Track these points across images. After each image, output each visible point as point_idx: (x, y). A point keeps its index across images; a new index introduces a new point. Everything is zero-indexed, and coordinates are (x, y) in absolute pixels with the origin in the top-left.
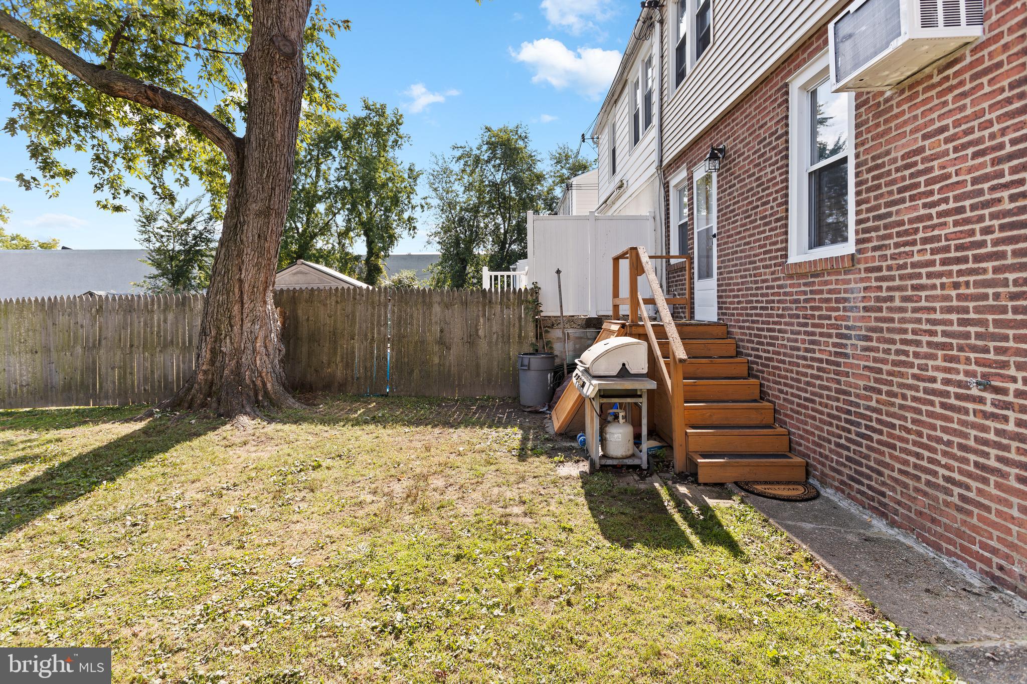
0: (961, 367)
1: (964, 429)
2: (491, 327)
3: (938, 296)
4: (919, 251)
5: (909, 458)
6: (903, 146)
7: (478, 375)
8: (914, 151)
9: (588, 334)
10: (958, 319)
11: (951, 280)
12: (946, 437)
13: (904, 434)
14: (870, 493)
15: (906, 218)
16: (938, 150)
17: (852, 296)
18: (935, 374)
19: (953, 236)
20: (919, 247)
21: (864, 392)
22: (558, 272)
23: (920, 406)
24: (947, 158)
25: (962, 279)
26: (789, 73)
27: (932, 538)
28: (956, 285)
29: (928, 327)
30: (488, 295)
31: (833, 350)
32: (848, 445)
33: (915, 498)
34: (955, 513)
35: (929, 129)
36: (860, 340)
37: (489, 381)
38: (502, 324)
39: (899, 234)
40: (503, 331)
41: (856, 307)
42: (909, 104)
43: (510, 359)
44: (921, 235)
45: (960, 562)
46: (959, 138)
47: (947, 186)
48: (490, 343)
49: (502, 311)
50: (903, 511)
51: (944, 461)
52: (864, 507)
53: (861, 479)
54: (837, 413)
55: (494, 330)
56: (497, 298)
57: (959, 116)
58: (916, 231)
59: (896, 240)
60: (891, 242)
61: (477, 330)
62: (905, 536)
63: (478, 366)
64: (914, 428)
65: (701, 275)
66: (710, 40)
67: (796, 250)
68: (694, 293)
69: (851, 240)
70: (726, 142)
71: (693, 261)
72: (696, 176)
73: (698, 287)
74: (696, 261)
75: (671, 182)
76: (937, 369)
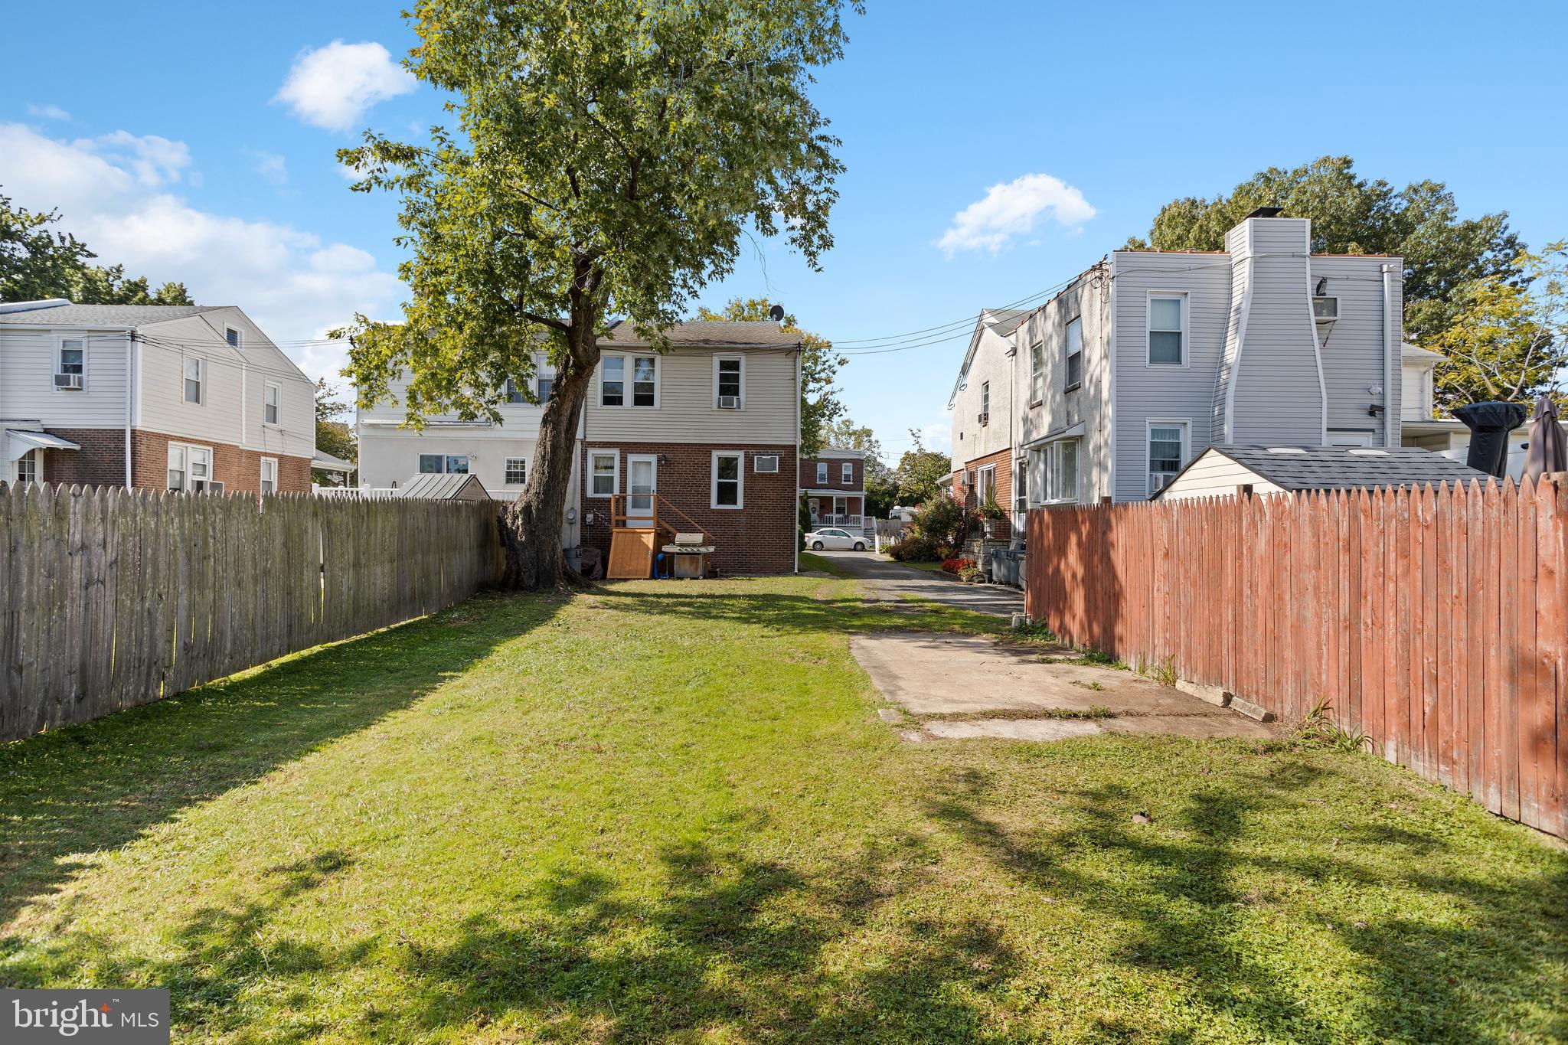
26: (714, 449)
65: (634, 506)
66: (652, 404)
67: (714, 505)
68: (624, 514)
69: (740, 505)
70: (668, 455)
71: (624, 498)
72: (632, 458)
73: (631, 512)
74: (629, 499)
75: (591, 451)
76: (766, 536)
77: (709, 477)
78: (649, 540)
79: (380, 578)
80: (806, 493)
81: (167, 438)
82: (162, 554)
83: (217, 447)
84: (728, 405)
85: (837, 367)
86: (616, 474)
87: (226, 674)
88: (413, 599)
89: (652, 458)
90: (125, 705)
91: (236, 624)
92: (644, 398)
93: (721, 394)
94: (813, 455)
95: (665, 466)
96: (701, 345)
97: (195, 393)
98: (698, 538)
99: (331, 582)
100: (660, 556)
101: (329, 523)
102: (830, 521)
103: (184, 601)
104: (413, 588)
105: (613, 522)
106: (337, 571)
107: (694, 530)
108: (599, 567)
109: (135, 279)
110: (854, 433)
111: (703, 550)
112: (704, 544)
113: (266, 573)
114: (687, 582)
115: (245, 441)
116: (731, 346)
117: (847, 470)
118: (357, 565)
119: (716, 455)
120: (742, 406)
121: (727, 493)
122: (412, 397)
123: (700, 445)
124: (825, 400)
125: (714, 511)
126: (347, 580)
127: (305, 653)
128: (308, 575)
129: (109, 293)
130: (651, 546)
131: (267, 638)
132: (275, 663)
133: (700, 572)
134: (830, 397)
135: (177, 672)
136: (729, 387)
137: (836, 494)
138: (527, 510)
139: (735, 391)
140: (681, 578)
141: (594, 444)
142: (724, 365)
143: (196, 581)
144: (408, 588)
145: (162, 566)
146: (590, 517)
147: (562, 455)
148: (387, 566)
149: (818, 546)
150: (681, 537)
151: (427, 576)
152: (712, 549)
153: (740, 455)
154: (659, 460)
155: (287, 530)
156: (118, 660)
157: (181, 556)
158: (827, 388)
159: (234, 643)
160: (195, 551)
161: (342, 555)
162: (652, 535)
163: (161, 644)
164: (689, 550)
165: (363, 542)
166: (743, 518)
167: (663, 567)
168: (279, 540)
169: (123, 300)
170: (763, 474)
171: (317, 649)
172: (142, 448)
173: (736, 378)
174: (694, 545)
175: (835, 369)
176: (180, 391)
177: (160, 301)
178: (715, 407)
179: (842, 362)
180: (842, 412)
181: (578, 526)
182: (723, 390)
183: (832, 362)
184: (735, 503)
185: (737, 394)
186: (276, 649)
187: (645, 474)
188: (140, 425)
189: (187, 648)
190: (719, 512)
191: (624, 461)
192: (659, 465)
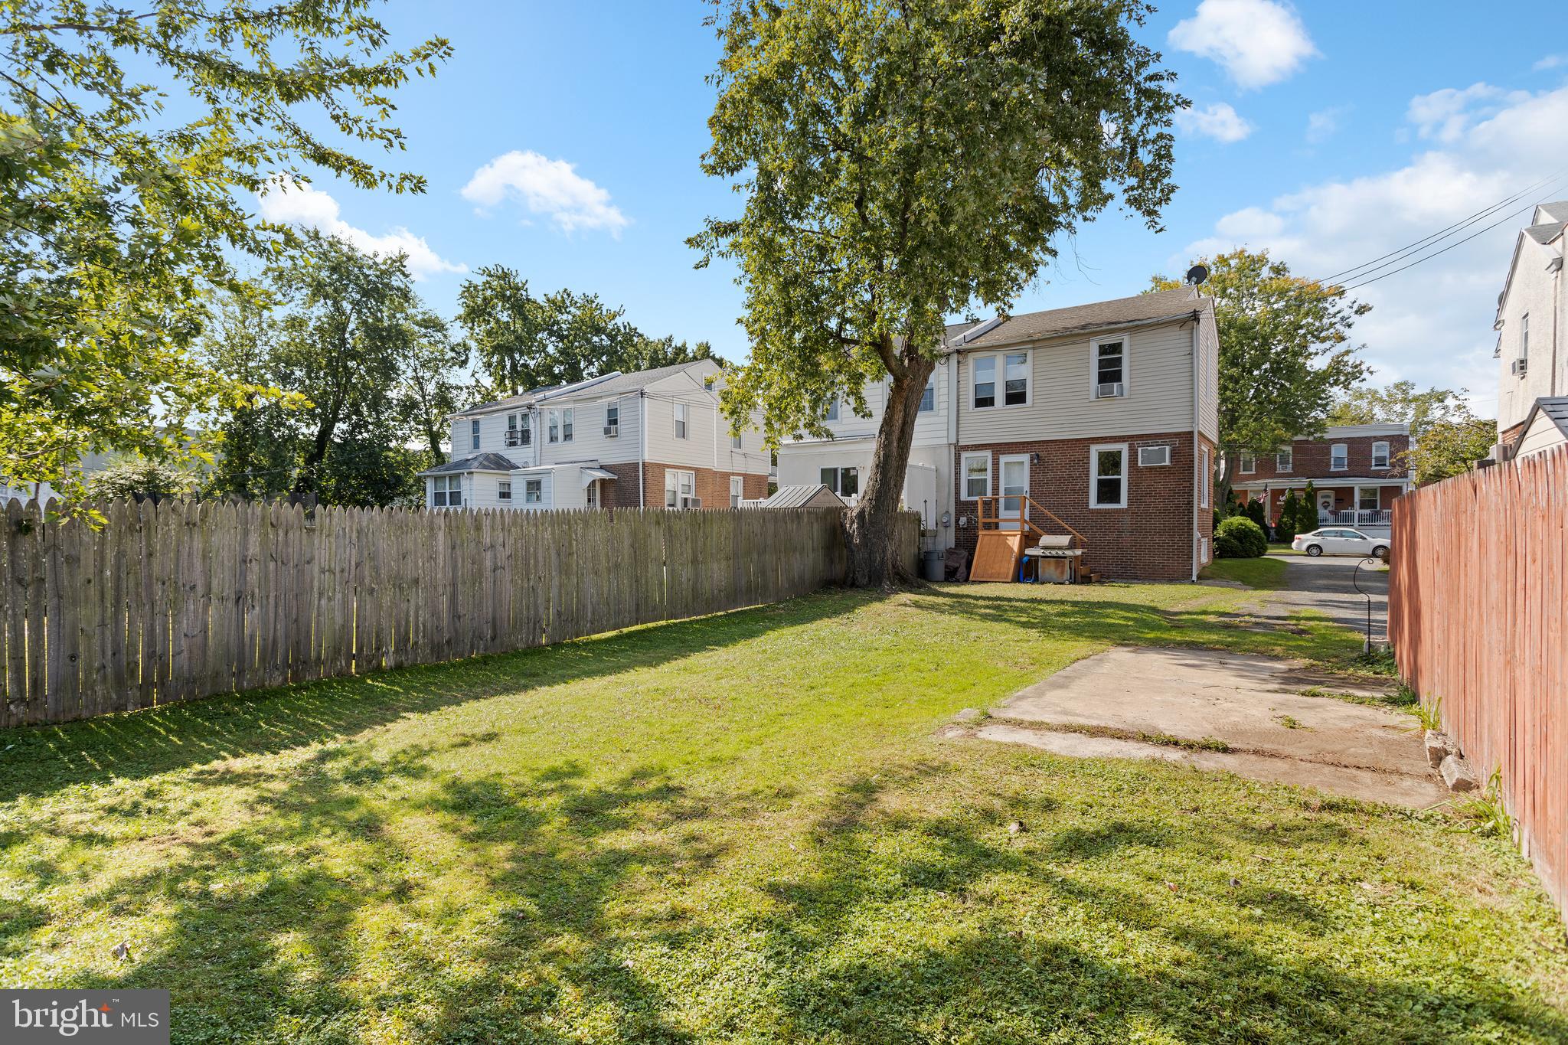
8: (1151, 485)
15: (1148, 501)
17: (1125, 520)
20: (1152, 508)
26: (1093, 443)
31: (1115, 536)
36: (1129, 532)
41: (1126, 523)
42: (1149, 473)
54: (1117, 555)
59: (1144, 506)
60: (1142, 506)
65: (1007, 508)
66: (1024, 401)
67: (1093, 503)
68: (997, 516)
69: (1124, 504)
70: (1040, 452)
71: (997, 501)
72: (1004, 459)
73: (1003, 514)
74: (1002, 501)
75: (964, 455)
76: (1156, 538)
77: (1088, 475)
78: (1014, 543)
79: (717, 573)
80: (1310, 484)
81: (662, 467)
82: (540, 551)
83: (697, 470)
84: (1106, 395)
85: (1355, 318)
86: (989, 476)
87: (588, 634)
88: (749, 590)
89: (1025, 458)
90: (521, 646)
91: (594, 600)
92: (1016, 397)
93: (1100, 382)
94: (1318, 435)
95: (1039, 463)
96: (1077, 331)
97: (682, 430)
98: (1064, 540)
99: (672, 572)
100: (1025, 559)
101: (670, 529)
102: (1349, 518)
103: (556, 582)
104: (749, 582)
105: (980, 525)
106: (677, 566)
107: (1062, 532)
108: (962, 569)
109: (679, 345)
110: (1416, 399)
111: (1069, 553)
112: (1072, 545)
113: (617, 566)
114: (1050, 587)
115: (716, 462)
116: (1112, 327)
117: (1379, 450)
118: (695, 561)
119: (1094, 451)
120: (1125, 393)
121: (1109, 491)
122: (769, 423)
123: (1068, 440)
124: (1339, 362)
125: (1093, 511)
126: (686, 573)
127: (651, 625)
128: (652, 568)
129: (665, 359)
130: (1016, 548)
131: (618, 613)
132: (625, 630)
133: (1067, 576)
134: (1346, 359)
135: (554, 629)
136: (1110, 373)
137: (1358, 484)
138: (861, 514)
139: (1116, 377)
140: (1043, 583)
141: (966, 448)
142: (1103, 350)
143: (564, 570)
144: (743, 582)
145: (541, 559)
146: (963, 520)
147: (894, 463)
148: (723, 564)
149: (1314, 551)
150: (1046, 540)
151: (763, 573)
152: (1078, 552)
153: (1124, 448)
154: (1032, 459)
155: (634, 534)
156: (515, 618)
157: (553, 553)
158: (1341, 347)
159: (593, 613)
160: (564, 552)
161: (682, 554)
162: (1018, 538)
163: (541, 610)
164: (1054, 553)
165: (700, 544)
166: (1127, 518)
167: (1027, 571)
168: (627, 543)
169: (672, 362)
170: (1151, 468)
171: (663, 623)
172: (649, 476)
173: (1118, 362)
174: (1060, 548)
175: (1350, 321)
176: (673, 431)
177: (695, 358)
178: (1093, 397)
179: (1362, 310)
180: (1365, 375)
181: (953, 529)
182: (1104, 378)
183: (1346, 313)
184: (1118, 501)
185: (1119, 380)
186: (627, 620)
187: (1017, 474)
188: (647, 458)
189: (559, 614)
190: (1099, 511)
191: (996, 463)
192: (1032, 465)
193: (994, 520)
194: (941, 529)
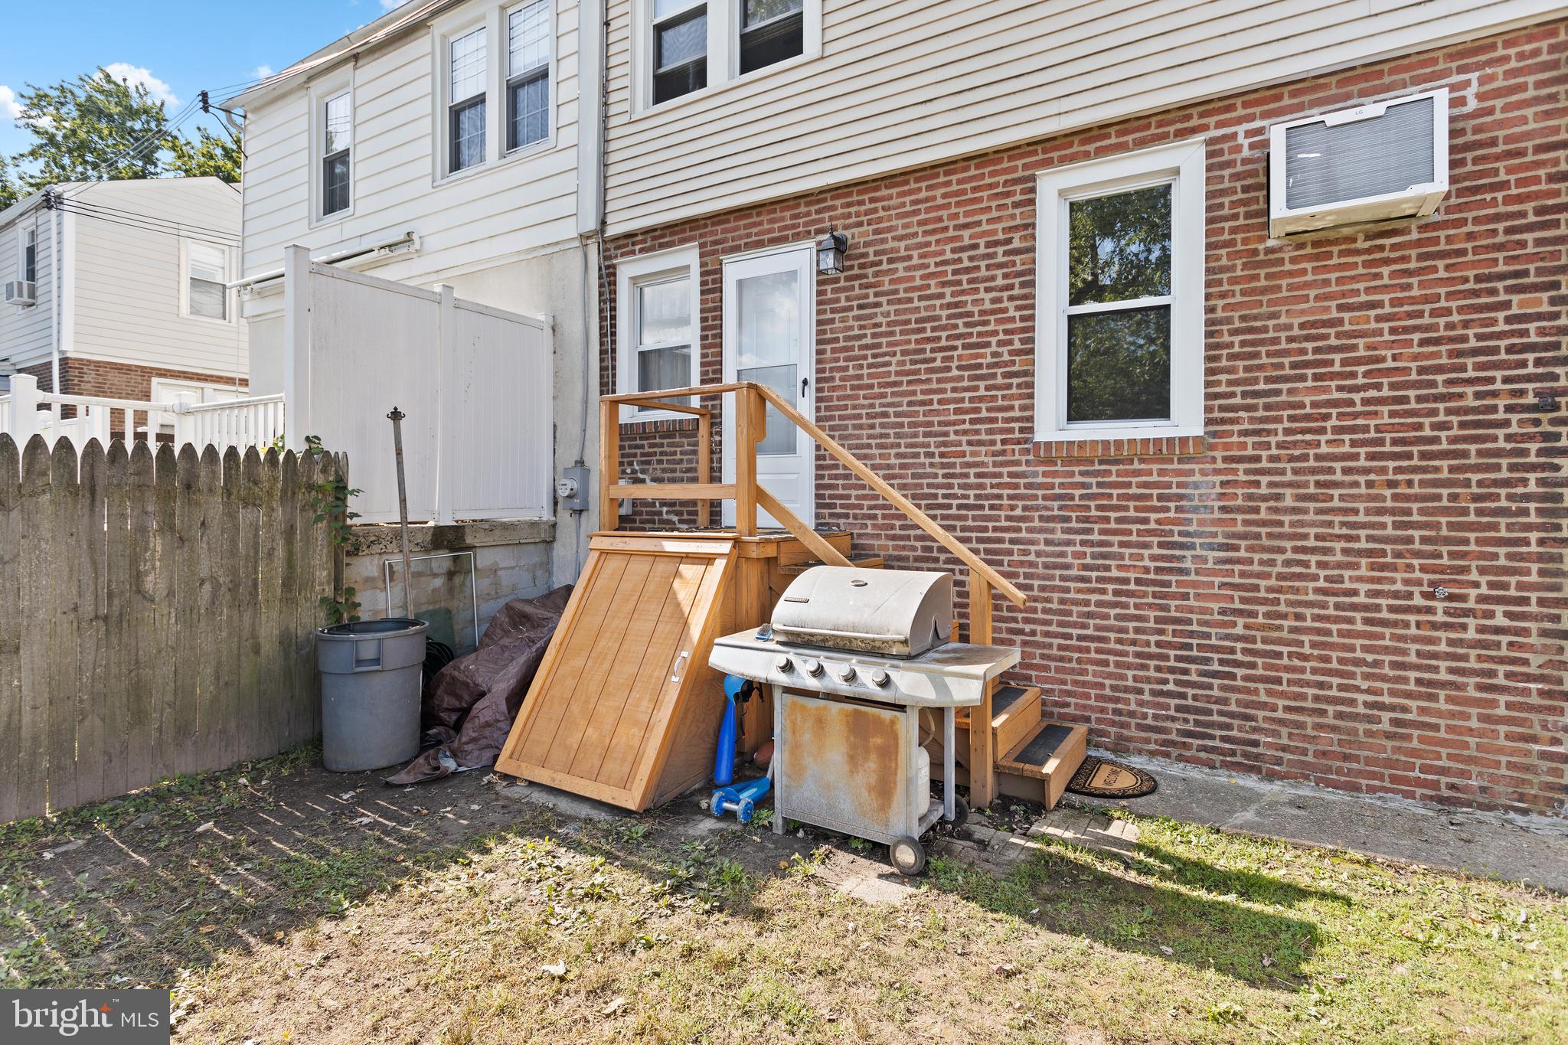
0: (1398, 576)
1: (1402, 645)
2: (192, 563)
3: (1361, 496)
4: (1328, 442)
5: (1304, 690)
6: (1303, 312)
7: (139, 717)
8: (1323, 321)
9: (434, 565)
10: (1394, 522)
11: (1384, 478)
12: (1370, 658)
13: (1297, 662)
14: (1227, 746)
15: (1307, 400)
16: (1366, 327)
17: (1197, 492)
18: (1355, 586)
19: (1389, 428)
20: (1329, 436)
21: (1221, 617)
22: (396, 416)
23: (1328, 626)
24: (1378, 339)
25: (1400, 477)
26: (1047, 163)
27: (1343, 779)
28: (1392, 484)
29: (1345, 531)
30: (181, 467)
31: (1152, 565)
32: (1182, 690)
33: (1315, 737)
34: (1384, 742)
35: (1351, 301)
36: (1213, 549)
37: (183, 730)
38: (233, 552)
39: (1292, 419)
40: (234, 572)
41: (1205, 507)
42: (1315, 264)
43: (256, 649)
44: (1334, 422)
45: (1390, 795)
46: (1400, 319)
47: (1379, 370)
48: (188, 615)
49: (231, 515)
50: (1291, 757)
51: (1365, 685)
52: (1213, 767)
53: (1209, 731)
54: (1158, 650)
55: (204, 570)
56: (214, 474)
57: (1400, 295)
58: (1326, 417)
59: (1287, 425)
60: (1280, 427)
61: (138, 577)
62: (1292, 786)
63: (138, 691)
64: (1316, 652)
66: (798, 47)
67: (1049, 423)
69: (1188, 419)
72: (735, 271)
75: (628, 270)
76: (1358, 580)
77: (1027, 302)
78: (701, 593)
86: (693, 337)
89: (801, 258)
119: (1054, 197)
123: (949, 165)
125: (1048, 454)
141: (632, 242)
153: (1185, 168)
166: (1204, 483)
181: (595, 519)
184: (1160, 408)
190: (1074, 454)
191: (711, 285)
192: (823, 279)
193: (701, 491)
194: (565, 518)
